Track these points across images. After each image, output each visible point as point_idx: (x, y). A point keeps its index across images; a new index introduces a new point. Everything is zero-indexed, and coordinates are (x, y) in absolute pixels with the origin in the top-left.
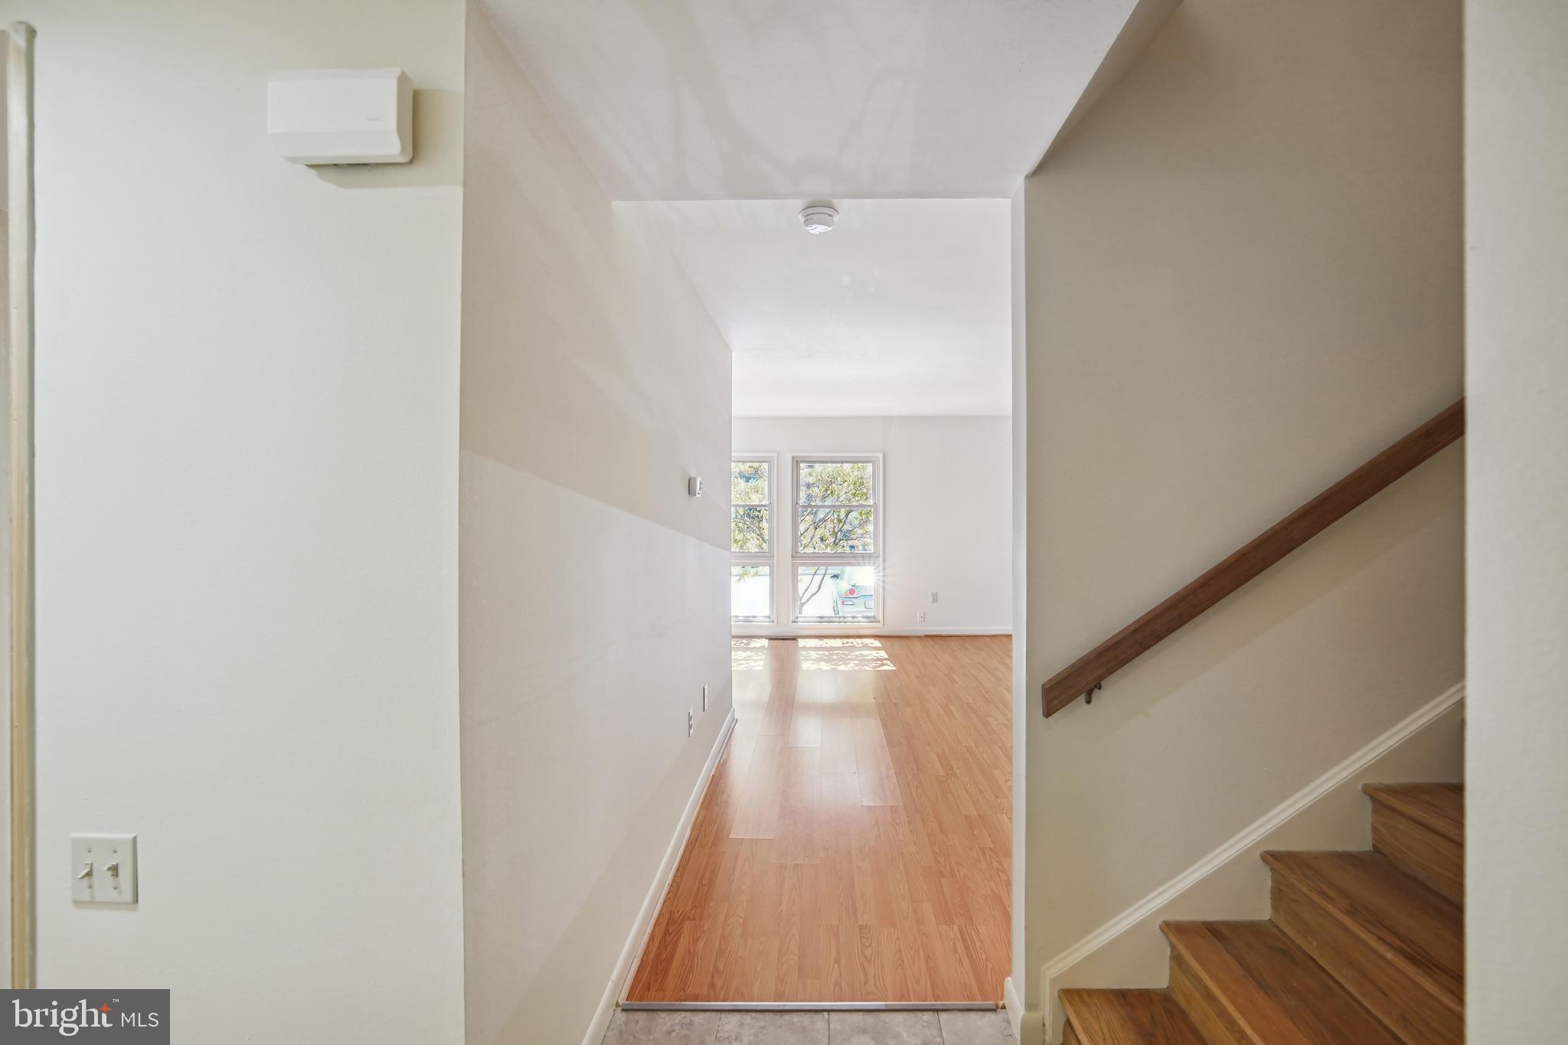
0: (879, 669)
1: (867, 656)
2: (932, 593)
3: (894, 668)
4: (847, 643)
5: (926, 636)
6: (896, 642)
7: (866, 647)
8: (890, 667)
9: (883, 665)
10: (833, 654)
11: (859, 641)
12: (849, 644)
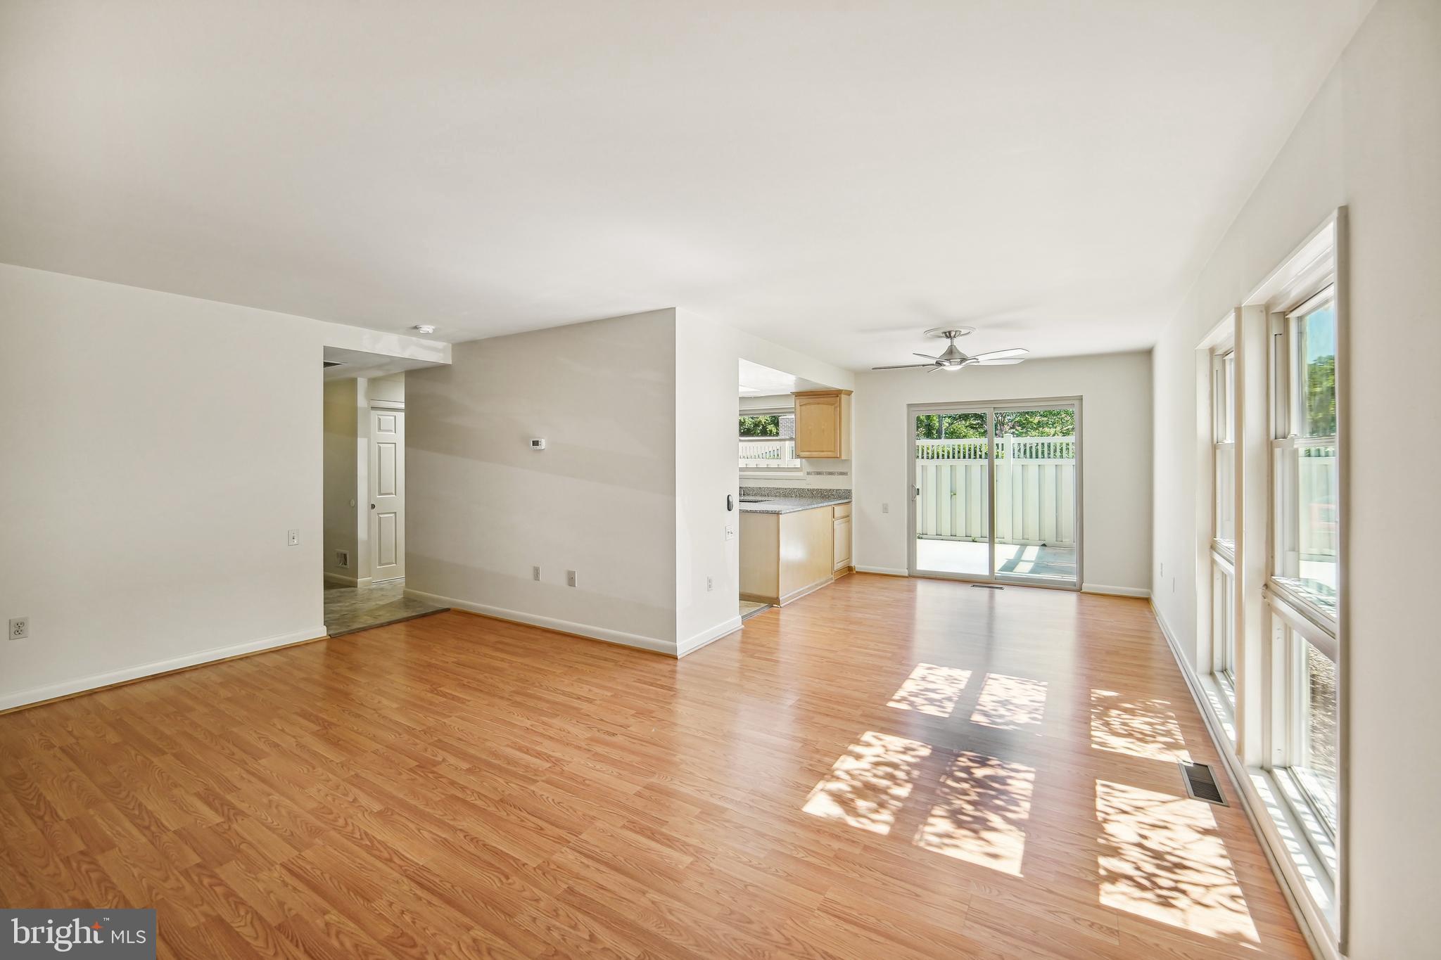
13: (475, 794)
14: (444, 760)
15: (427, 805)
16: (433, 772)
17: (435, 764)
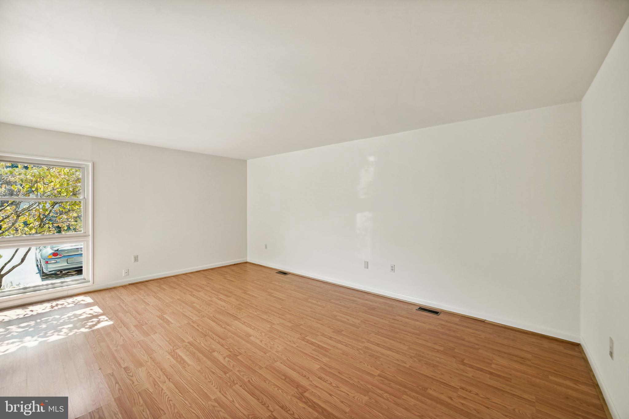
0: (96, 327)
1: (81, 315)
2: (134, 256)
3: (111, 323)
4: (57, 305)
5: (130, 284)
6: (107, 295)
7: (78, 305)
8: (105, 323)
9: (99, 322)
10: (40, 324)
11: (70, 300)
12: (60, 307)
13: (215, 339)
14: (225, 358)
15: (234, 337)
16: (230, 351)
17: (229, 356)
